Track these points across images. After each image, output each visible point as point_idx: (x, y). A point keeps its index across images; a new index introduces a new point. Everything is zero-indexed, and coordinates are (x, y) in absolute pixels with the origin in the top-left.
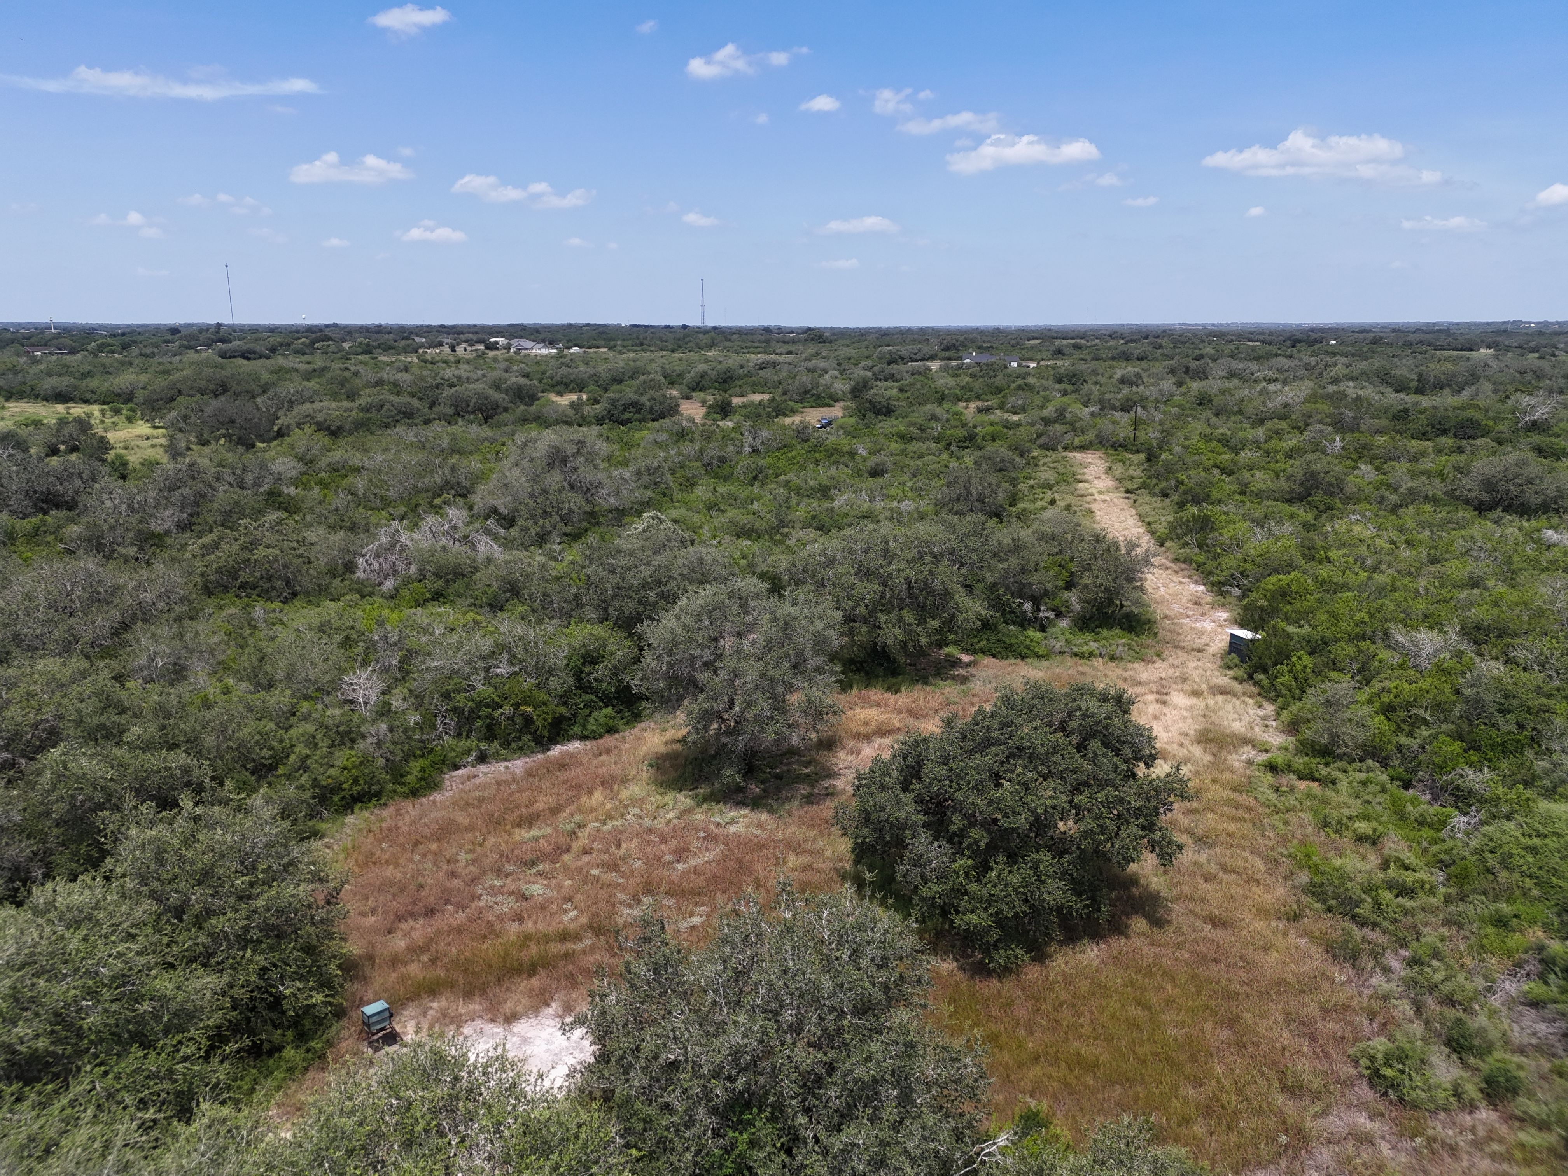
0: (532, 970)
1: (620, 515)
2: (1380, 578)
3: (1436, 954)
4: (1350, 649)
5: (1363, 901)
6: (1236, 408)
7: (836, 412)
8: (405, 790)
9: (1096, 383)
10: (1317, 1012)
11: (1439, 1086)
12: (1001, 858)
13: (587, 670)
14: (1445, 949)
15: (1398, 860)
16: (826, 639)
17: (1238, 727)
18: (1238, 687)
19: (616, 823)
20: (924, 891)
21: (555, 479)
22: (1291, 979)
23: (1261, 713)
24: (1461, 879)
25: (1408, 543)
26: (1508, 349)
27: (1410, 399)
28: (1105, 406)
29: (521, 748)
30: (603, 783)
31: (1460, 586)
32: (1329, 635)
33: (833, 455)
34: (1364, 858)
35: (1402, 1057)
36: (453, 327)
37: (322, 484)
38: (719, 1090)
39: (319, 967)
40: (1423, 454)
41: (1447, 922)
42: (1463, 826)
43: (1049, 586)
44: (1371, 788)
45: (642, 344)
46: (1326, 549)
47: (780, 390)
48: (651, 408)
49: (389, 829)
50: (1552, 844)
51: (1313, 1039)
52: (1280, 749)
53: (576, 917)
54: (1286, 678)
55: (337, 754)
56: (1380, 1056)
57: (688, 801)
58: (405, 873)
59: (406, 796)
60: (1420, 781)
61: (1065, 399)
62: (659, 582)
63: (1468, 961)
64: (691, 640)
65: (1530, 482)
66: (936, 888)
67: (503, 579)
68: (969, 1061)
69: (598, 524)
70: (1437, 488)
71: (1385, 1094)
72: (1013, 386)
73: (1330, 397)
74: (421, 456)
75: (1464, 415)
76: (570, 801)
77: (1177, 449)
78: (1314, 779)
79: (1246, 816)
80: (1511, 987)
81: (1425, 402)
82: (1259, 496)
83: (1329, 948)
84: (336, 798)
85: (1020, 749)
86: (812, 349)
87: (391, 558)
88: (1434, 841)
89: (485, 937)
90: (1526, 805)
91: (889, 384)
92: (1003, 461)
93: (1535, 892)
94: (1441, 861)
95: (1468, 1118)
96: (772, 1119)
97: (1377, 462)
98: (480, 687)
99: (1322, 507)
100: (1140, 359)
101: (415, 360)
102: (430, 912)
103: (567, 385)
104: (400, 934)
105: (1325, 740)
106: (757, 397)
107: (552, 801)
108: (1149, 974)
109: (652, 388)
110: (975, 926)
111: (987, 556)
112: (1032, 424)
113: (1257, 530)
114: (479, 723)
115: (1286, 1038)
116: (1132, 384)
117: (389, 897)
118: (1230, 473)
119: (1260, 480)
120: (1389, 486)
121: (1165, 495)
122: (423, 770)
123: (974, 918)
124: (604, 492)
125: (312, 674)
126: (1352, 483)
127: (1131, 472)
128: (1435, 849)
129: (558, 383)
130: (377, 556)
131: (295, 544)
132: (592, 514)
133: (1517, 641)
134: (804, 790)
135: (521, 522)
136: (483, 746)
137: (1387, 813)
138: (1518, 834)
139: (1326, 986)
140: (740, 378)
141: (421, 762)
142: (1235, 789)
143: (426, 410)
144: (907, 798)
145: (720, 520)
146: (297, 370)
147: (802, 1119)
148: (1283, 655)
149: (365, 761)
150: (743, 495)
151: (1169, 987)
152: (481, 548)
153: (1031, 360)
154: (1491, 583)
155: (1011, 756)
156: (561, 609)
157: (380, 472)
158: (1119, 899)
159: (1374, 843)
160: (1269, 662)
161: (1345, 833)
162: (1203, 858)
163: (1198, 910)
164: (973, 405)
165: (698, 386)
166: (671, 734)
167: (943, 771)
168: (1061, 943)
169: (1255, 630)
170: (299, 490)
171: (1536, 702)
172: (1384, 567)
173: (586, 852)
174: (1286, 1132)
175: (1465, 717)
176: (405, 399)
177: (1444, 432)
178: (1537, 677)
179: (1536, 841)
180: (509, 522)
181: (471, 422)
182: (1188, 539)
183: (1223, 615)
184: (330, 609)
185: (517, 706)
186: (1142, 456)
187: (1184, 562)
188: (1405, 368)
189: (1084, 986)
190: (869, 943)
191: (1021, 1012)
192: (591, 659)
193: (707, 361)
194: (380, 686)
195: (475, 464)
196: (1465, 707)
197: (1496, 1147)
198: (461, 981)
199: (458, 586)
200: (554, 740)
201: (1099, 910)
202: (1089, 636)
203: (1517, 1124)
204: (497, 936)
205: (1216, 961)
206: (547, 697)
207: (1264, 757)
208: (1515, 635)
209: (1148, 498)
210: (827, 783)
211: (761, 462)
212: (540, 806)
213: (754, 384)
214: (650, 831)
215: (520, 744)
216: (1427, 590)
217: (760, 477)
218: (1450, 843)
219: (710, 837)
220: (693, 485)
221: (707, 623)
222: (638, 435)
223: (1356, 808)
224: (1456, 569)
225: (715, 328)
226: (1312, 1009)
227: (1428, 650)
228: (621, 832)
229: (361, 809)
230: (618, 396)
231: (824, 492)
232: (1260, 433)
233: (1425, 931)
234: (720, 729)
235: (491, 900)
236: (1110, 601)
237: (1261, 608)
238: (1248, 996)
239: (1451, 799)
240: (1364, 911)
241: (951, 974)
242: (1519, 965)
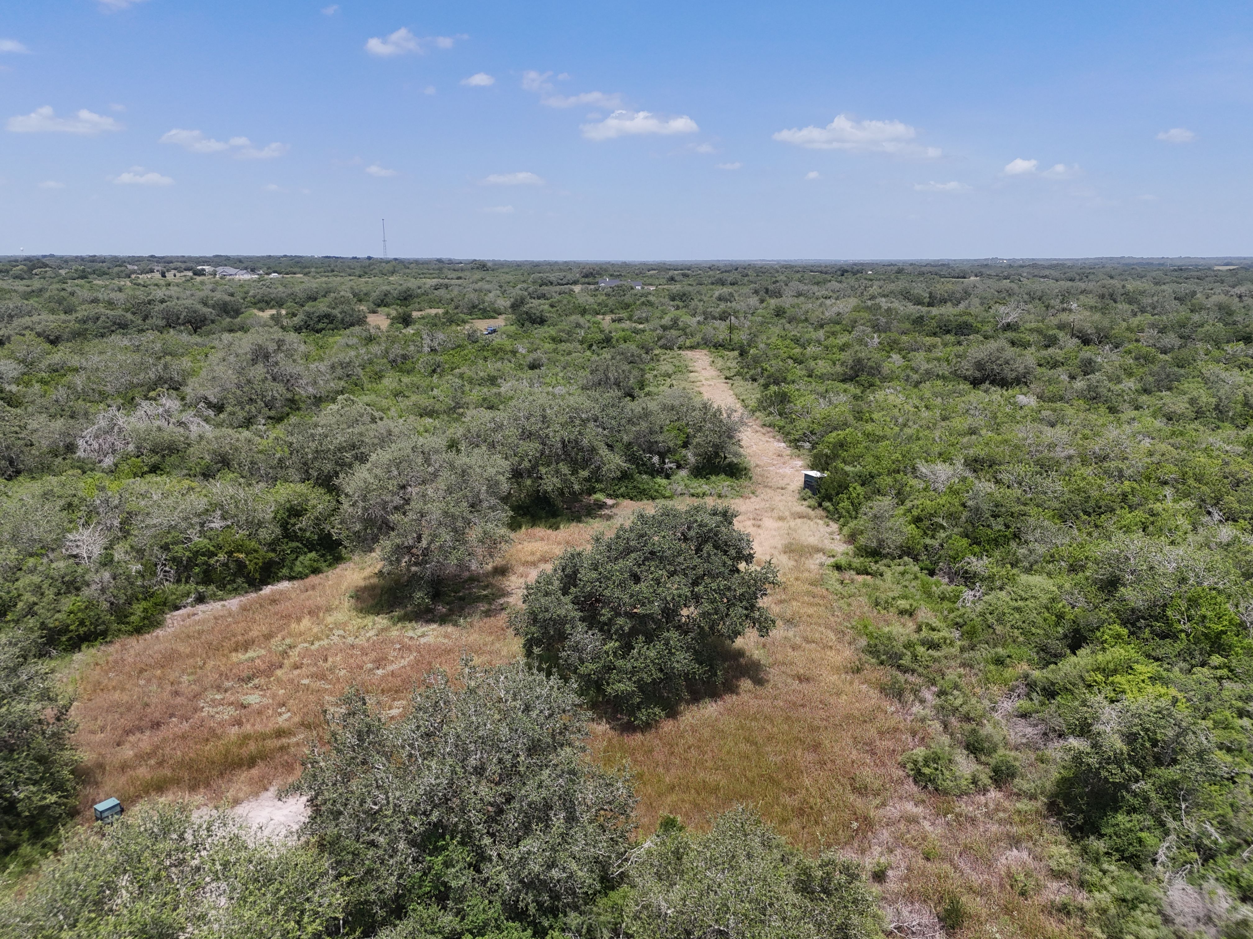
0: (252, 762)
1: (318, 401)
2: (908, 431)
3: (956, 687)
4: (889, 480)
5: (905, 654)
6: (803, 318)
7: (499, 322)
8: (129, 628)
9: (700, 301)
10: (876, 736)
11: (961, 777)
12: (641, 638)
13: (292, 521)
14: (962, 683)
15: (927, 624)
16: (497, 483)
17: (812, 540)
18: (811, 513)
19: (322, 643)
20: (582, 670)
21: (260, 370)
22: (856, 713)
23: (829, 530)
24: (971, 634)
25: (927, 407)
26: (989, 276)
27: (924, 309)
28: (708, 316)
29: (235, 590)
30: (310, 613)
31: (964, 435)
32: (874, 471)
33: (498, 352)
34: (904, 625)
35: (936, 759)
36: (163, 258)
37: (42, 381)
38: (416, 822)
39: (51, 774)
40: (935, 346)
41: (963, 665)
42: (971, 598)
43: (671, 444)
44: (907, 576)
45: (333, 271)
46: (870, 412)
47: (452, 305)
48: (343, 320)
49: (116, 662)
50: (1031, 605)
51: (873, 753)
52: (843, 554)
53: (290, 718)
54: (846, 504)
55: (63, 601)
56: (920, 759)
57: (385, 621)
58: (132, 696)
59: (131, 634)
60: (941, 569)
61: (678, 312)
62: (353, 447)
63: (977, 690)
64: (382, 488)
65: (1007, 363)
66: (591, 666)
67: (215, 452)
68: (620, 784)
69: (299, 409)
70: (944, 369)
71: (925, 787)
72: (638, 303)
73: (868, 308)
74: (137, 357)
75: (961, 319)
76: (281, 629)
77: (762, 346)
78: (868, 574)
79: (821, 602)
80: (1007, 705)
81: (935, 311)
82: (822, 378)
83: (882, 690)
84: (64, 639)
85: (652, 553)
86: (478, 275)
87: (110, 439)
88: (951, 611)
89: (208, 740)
90: (1012, 579)
91: (542, 301)
92: (633, 355)
93: (1021, 639)
94: (957, 624)
95: (982, 798)
96: (462, 843)
97: (904, 353)
98: (196, 539)
99: (866, 385)
100: (732, 284)
101: (129, 284)
102: (156, 725)
103: (267, 303)
104: (128, 745)
105: (874, 544)
106: (433, 311)
107: (265, 629)
108: (755, 719)
109: (342, 303)
110: (622, 692)
111: (623, 421)
112: (655, 330)
113: (821, 400)
114: (197, 570)
115: (854, 755)
116: (726, 300)
117: (117, 716)
118: (801, 363)
119: (822, 367)
120: (912, 369)
121: (754, 380)
122: (145, 610)
123: (622, 686)
124: (303, 382)
125: (36, 533)
126: (886, 368)
127: (729, 364)
128: (952, 616)
129: (260, 301)
130: (97, 437)
131: (17, 429)
132: (292, 401)
133: (1003, 467)
134: (483, 607)
135: (229, 409)
136: (201, 588)
137: (919, 593)
138: (1008, 599)
139: (881, 716)
140: (418, 296)
141: (144, 604)
142: (811, 584)
143: (140, 322)
144: (566, 599)
145: (405, 403)
146: (15, 291)
147: (487, 841)
148: (843, 487)
149: (90, 605)
150: (424, 384)
151: (769, 727)
152: (193, 428)
153: (651, 285)
154: (983, 432)
155: (646, 559)
156: (267, 475)
157: (97, 369)
158: (730, 667)
159: (911, 615)
160: (833, 493)
161: (891, 609)
162: (791, 634)
163: (788, 671)
164: (608, 318)
165: (382, 302)
166: (368, 572)
167: (595, 575)
168: (688, 703)
169: (822, 470)
170: (20, 387)
171: (1017, 508)
172: (910, 424)
173: (296, 667)
174: (856, 820)
175: (969, 521)
176: (120, 312)
177: (948, 332)
178: (1017, 492)
179: (1020, 603)
180: (219, 408)
181: (181, 332)
182: (772, 409)
183: (799, 463)
184: (50, 482)
185: (230, 553)
186: (736, 353)
187: (770, 426)
188: (920, 289)
189: (706, 733)
190: (537, 698)
191: (659, 756)
192: (295, 512)
193: (389, 283)
194: (103, 542)
195: (186, 363)
196: (969, 514)
197: (1001, 815)
198: (187, 777)
199: (174, 459)
200: (265, 582)
201: (716, 675)
202: (703, 481)
203: (1015, 798)
204: (219, 738)
205: (803, 706)
206: (257, 546)
207: (832, 560)
208: (1000, 464)
209: (742, 383)
210: (501, 601)
211: (438, 358)
212: (254, 633)
213: (430, 301)
214: (353, 646)
215: (235, 586)
216: (940, 438)
217: (438, 370)
218: (962, 610)
219: (405, 648)
220: (380, 378)
221: (396, 473)
222: (331, 340)
223: (897, 591)
224: (959, 423)
225: (396, 259)
226: (873, 732)
227: (943, 477)
228: (327, 649)
229: (88, 647)
230: (312, 310)
231: (492, 380)
232: (821, 334)
233: (948, 671)
234: (410, 561)
235: (212, 711)
236: (717, 454)
237: (827, 455)
238: (826, 728)
239: (963, 580)
240: (906, 661)
241: (605, 732)
242: (1012, 690)
